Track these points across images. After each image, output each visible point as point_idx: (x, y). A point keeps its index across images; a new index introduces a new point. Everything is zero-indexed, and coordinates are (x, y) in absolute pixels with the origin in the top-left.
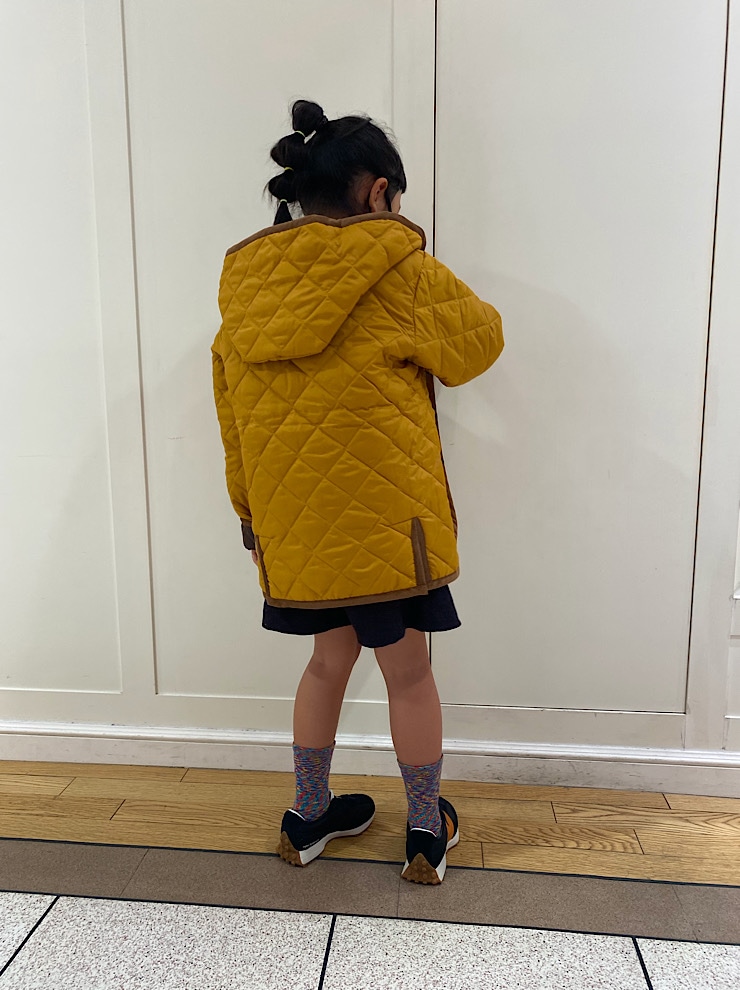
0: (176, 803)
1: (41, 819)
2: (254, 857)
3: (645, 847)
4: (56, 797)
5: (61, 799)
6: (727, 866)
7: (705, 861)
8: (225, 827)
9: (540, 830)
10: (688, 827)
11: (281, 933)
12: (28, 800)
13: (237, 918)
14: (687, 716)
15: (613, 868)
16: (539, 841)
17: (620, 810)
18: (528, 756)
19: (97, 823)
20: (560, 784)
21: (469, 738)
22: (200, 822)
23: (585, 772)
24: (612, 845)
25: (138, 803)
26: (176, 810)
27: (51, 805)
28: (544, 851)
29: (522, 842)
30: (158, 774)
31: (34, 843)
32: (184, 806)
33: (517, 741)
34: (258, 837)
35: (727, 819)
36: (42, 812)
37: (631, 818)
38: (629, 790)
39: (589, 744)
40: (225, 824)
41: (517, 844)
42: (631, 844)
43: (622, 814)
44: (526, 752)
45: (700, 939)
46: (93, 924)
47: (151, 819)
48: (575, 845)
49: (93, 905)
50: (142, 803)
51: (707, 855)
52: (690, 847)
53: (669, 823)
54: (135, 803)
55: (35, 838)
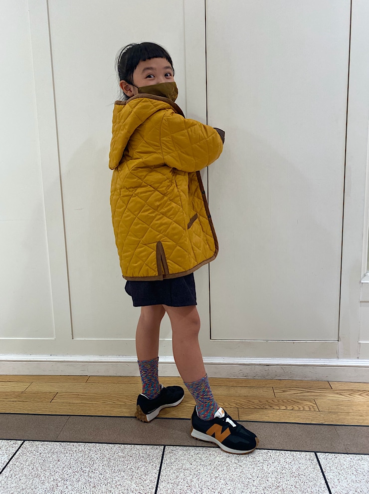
0: (84, 393)
1: (15, 403)
2: (123, 418)
3: (320, 408)
4: (22, 392)
5: (25, 393)
6: (361, 416)
7: (350, 414)
8: (109, 404)
9: (267, 401)
10: (341, 398)
11: (138, 456)
12: (8, 394)
13: (115, 449)
14: (339, 342)
15: (304, 419)
16: (267, 407)
17: (307, 390)
18: (260, 365)
19: (44, 404)
20: (276, 378)
21: (230, 357)
22: (96, 402)
23: (289, 372)
24: (303, 407)
25: (64, 394)
26: (84, 397)
27: (20, 396)
28: (269, 411)
29: (258, 407)
30: (74, 379)
31: (11, 415)
32: (88, 394)
33: (255, 358)
34: (125, 409)
35: (361, 393)
36: (16, 400)
37: (313, 394)
38: (311, 380)
39: (291, 358)
40: (109, 402)
41: (256, 408)
42: (313, 406)
43: (308, 392)
44: (258, 363)
45: (348, 452)
46: (42, 454)
47: (71, 401)
48: (285, 408)
49: (42, 445)
50: (67, 394)
51: (351, 411)
52: (342, 408)
53: (331, 396)
54: (63, 394)
55: (12, 412)
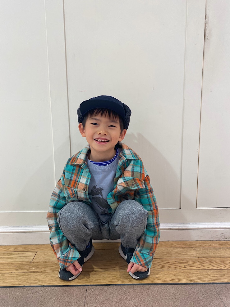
1: (26, 274)
4: (30, 262)
5: (34, 263)
12: (17, 264)
27: (29, 266)
31: (27, 288)
36: (26, 271)
55: (26, 285)
